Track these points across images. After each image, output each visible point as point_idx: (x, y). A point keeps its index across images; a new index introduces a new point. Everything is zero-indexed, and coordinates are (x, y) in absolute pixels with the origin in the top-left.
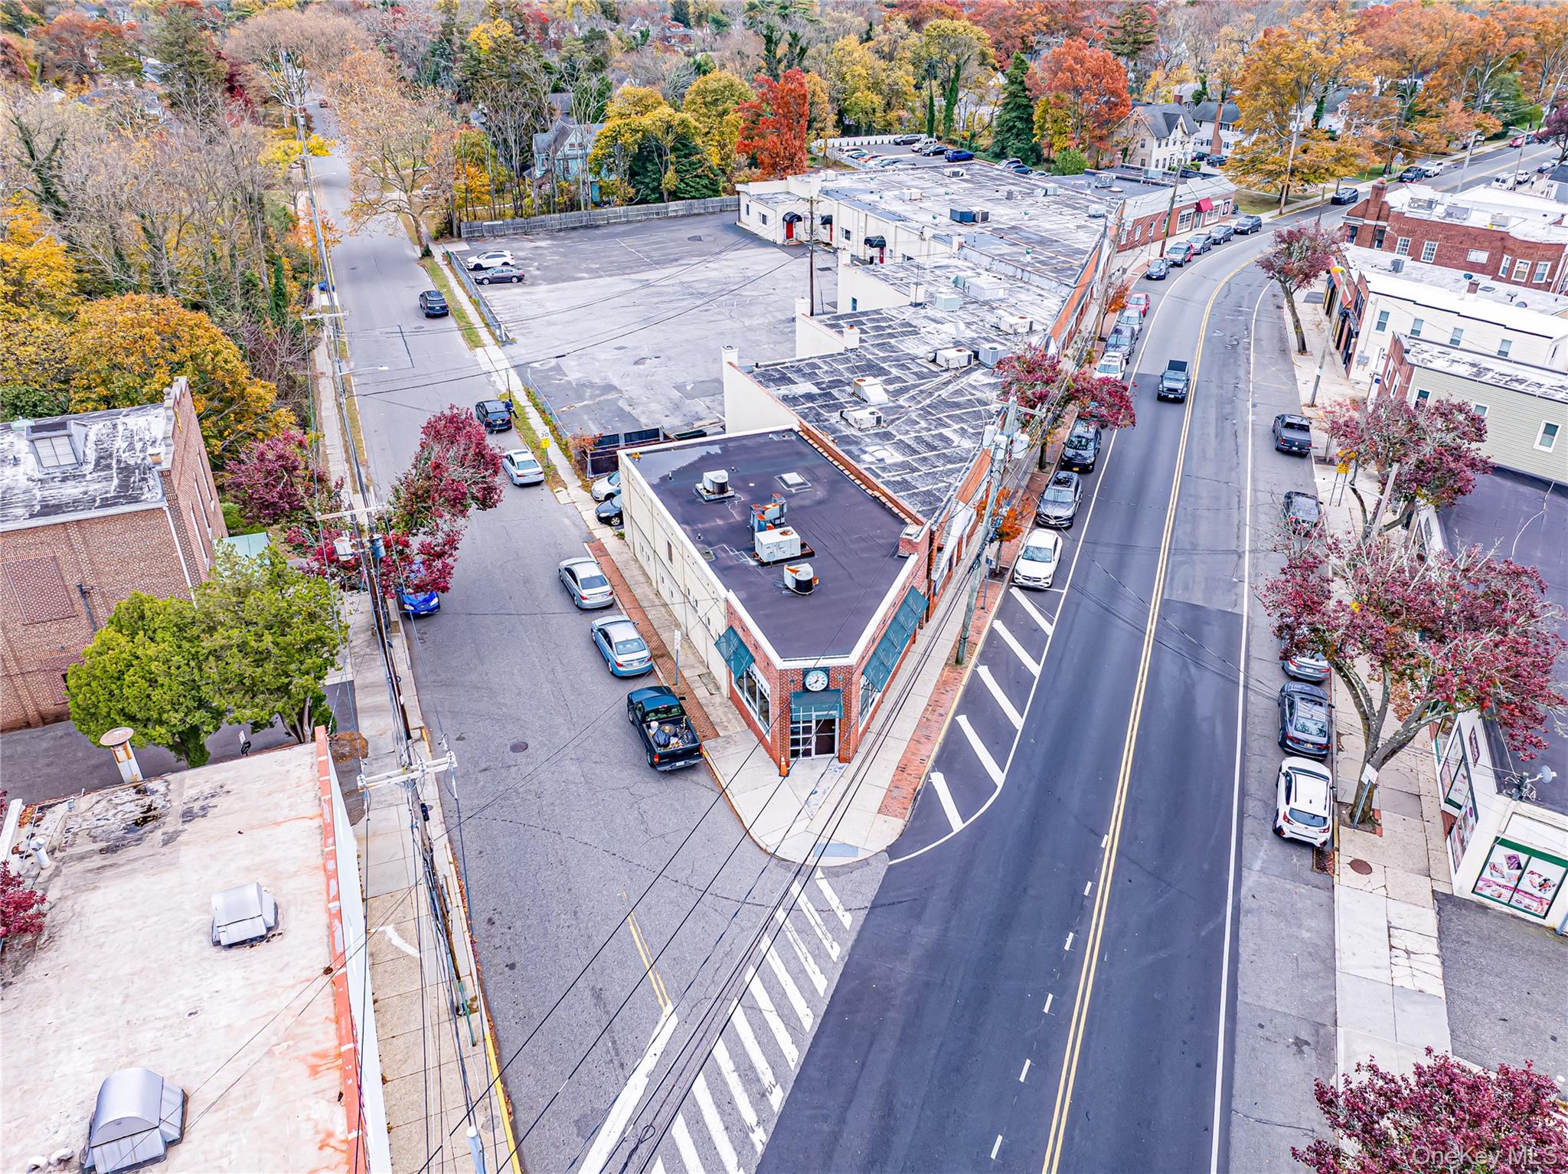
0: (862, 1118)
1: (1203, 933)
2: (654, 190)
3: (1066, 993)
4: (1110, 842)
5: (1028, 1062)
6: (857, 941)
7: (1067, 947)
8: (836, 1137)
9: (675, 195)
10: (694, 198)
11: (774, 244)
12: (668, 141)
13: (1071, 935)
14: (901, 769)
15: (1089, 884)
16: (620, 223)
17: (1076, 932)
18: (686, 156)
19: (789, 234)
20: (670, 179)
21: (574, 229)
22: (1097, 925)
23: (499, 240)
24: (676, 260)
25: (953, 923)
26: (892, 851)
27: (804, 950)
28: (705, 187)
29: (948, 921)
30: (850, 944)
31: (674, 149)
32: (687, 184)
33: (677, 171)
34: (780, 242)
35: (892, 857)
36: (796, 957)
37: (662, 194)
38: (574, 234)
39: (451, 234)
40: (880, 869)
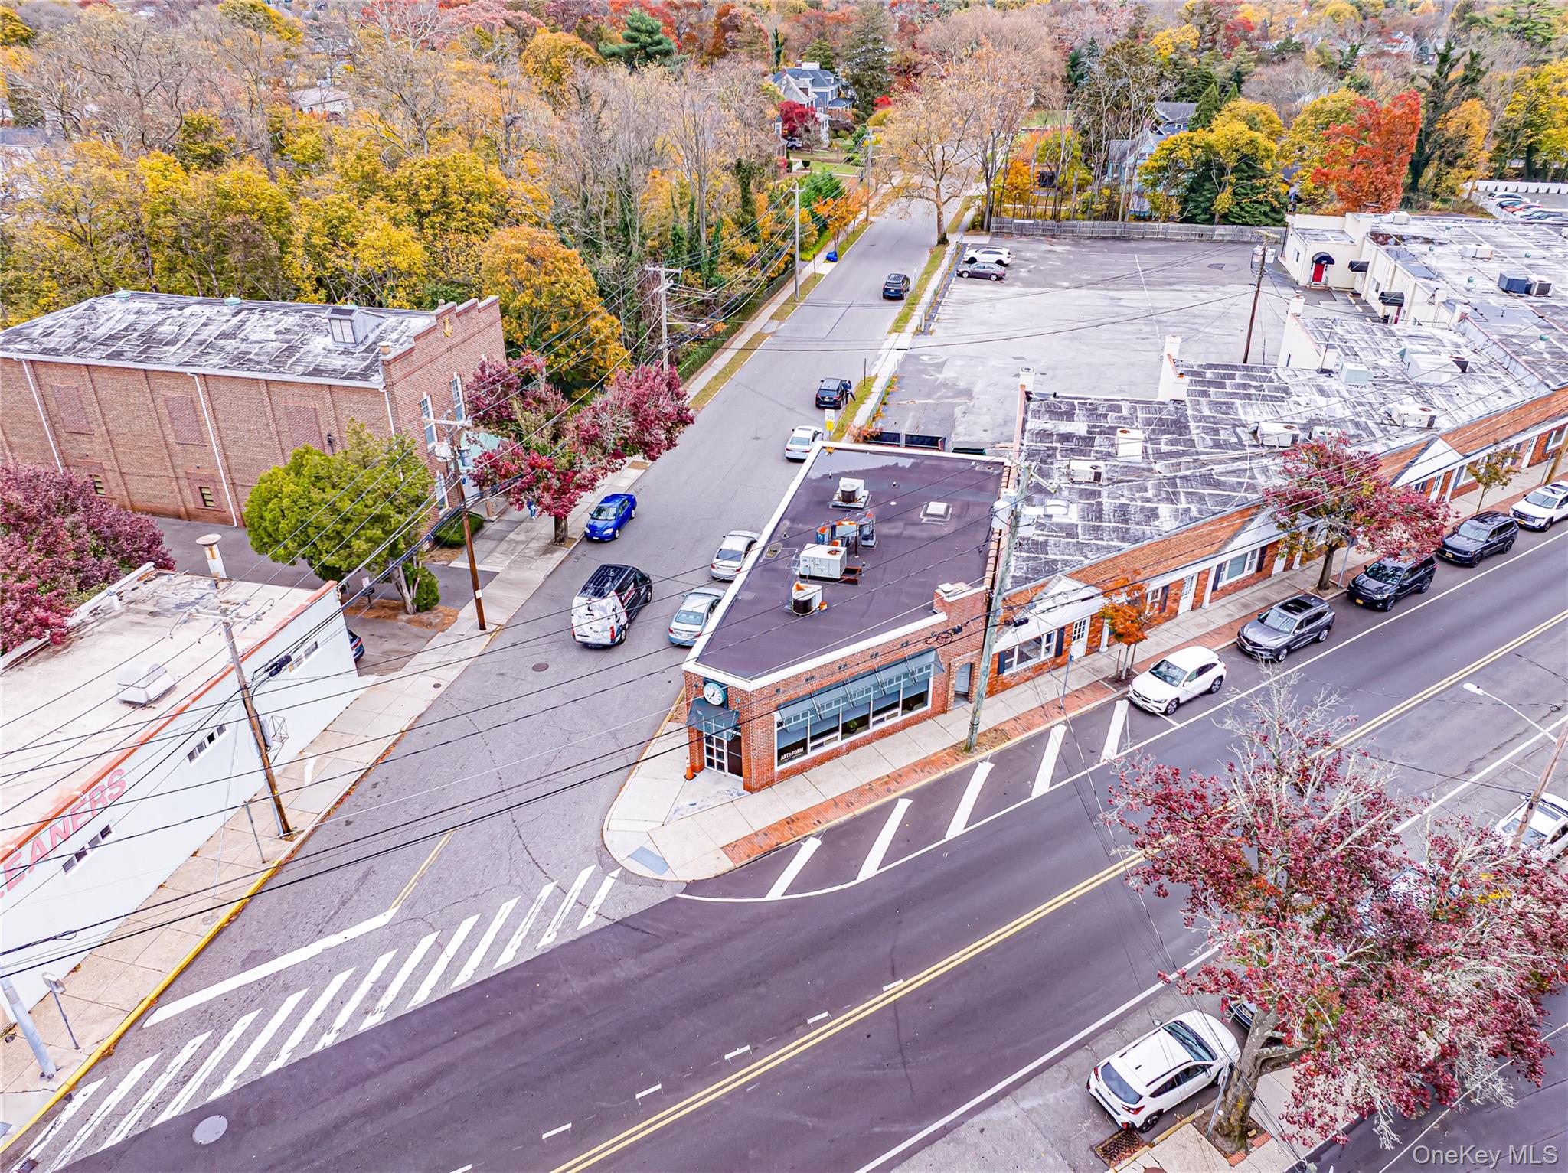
0: (402, 1076)
1: (877, 1129)
2: (1206, 210)
3: (675, 1091)
4: (896, 989)
5: (569, 1126)
6: (573, 942)
7: (727, 1057)
8: (370, 1075)
9: (1225, 219)
10: (1247, 224)
11: (1295, 285)
12: (1231, 160)
13: (748, 1048)
14: (789, 821)
15: (825, 1014)
16: (1156, 240)
17: (754, 1049)
18: (1249, 178)
19: (1317, 277)
20: (1224, 201)
21: (1105, 238)
22: (782, 1055)
23: (1024, 239)
24: (1171, 284)
25: (660, 975)
26: (693, 886)
27: (528, 926)
28: (1265, 214)
29: (659, 971)
30: (565, 941)
31: (1235, 170)
32: (1242, 209)
33: (1234, 193)
34: (1303, 282)
35: (685, 892)
36: (515, 928)
37: (1213, 216)
38: (1101, 244)
39: (982, 227)
40: (665, 895)
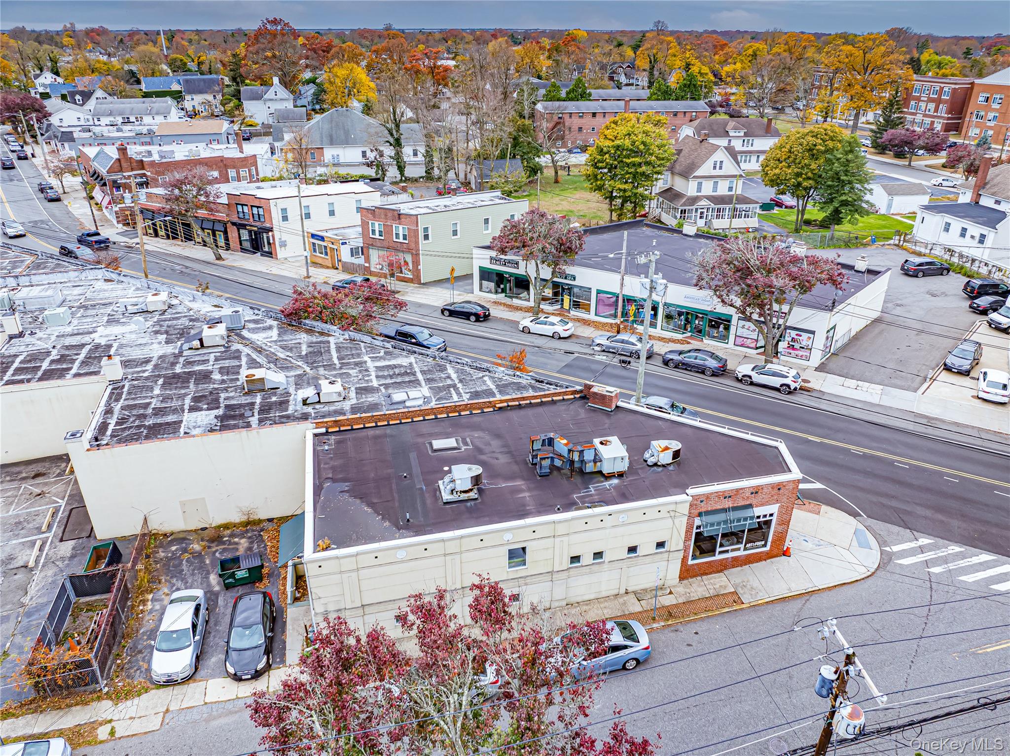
5: (997, 492)
7: (908, 466)
13: (897, 463)
22: (884, 454)
26: (855, 515)
36: (971, 566)
40: (871, 522)
